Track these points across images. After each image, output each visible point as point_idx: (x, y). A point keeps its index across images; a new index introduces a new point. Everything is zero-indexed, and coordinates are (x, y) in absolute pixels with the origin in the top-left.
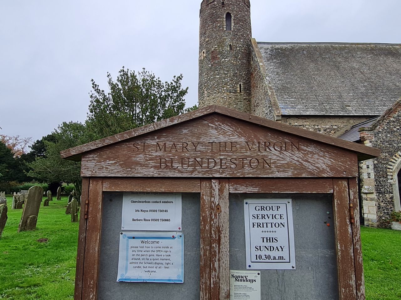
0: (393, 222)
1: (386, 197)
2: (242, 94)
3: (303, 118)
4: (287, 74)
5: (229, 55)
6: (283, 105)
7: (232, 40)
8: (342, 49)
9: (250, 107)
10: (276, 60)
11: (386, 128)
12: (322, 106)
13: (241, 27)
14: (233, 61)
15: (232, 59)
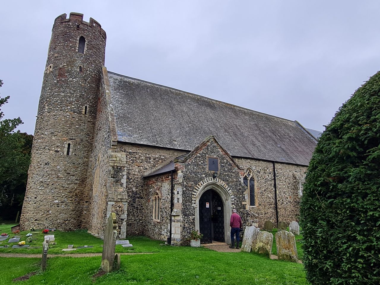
0: (192, 241)
1: (190, 218)
2: (87, 116)
3: (137, 146)
4: (130, 105)
5: (78, 76)
6: (121, 132)
7: (83, 62)
9: (94, 130)
10: (122, 91)
11: (194, 162)
12: (155, 138)
14: (82, 82)
15: (81, 80)
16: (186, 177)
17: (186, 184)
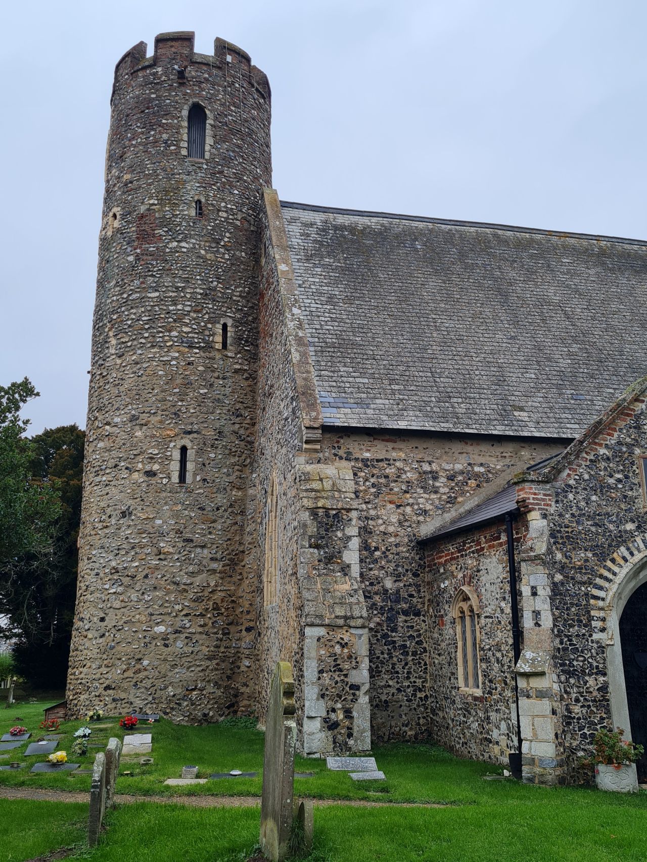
0: (601, 768)
1: (588, 686)
2: (230, 354)
3: (387, 437)
4: (357, 302)
5: (193, 233)
6: (334, 395)
7: (205, 185)
8: (521, 245)
9: (253, 397)
10: (332, 261)
11: (586, 477)
12: (447, 404)
13: (234, 151)
14: (205, 250)
15: (203, 243)
16: (559, 535)
17: (564, 560)
